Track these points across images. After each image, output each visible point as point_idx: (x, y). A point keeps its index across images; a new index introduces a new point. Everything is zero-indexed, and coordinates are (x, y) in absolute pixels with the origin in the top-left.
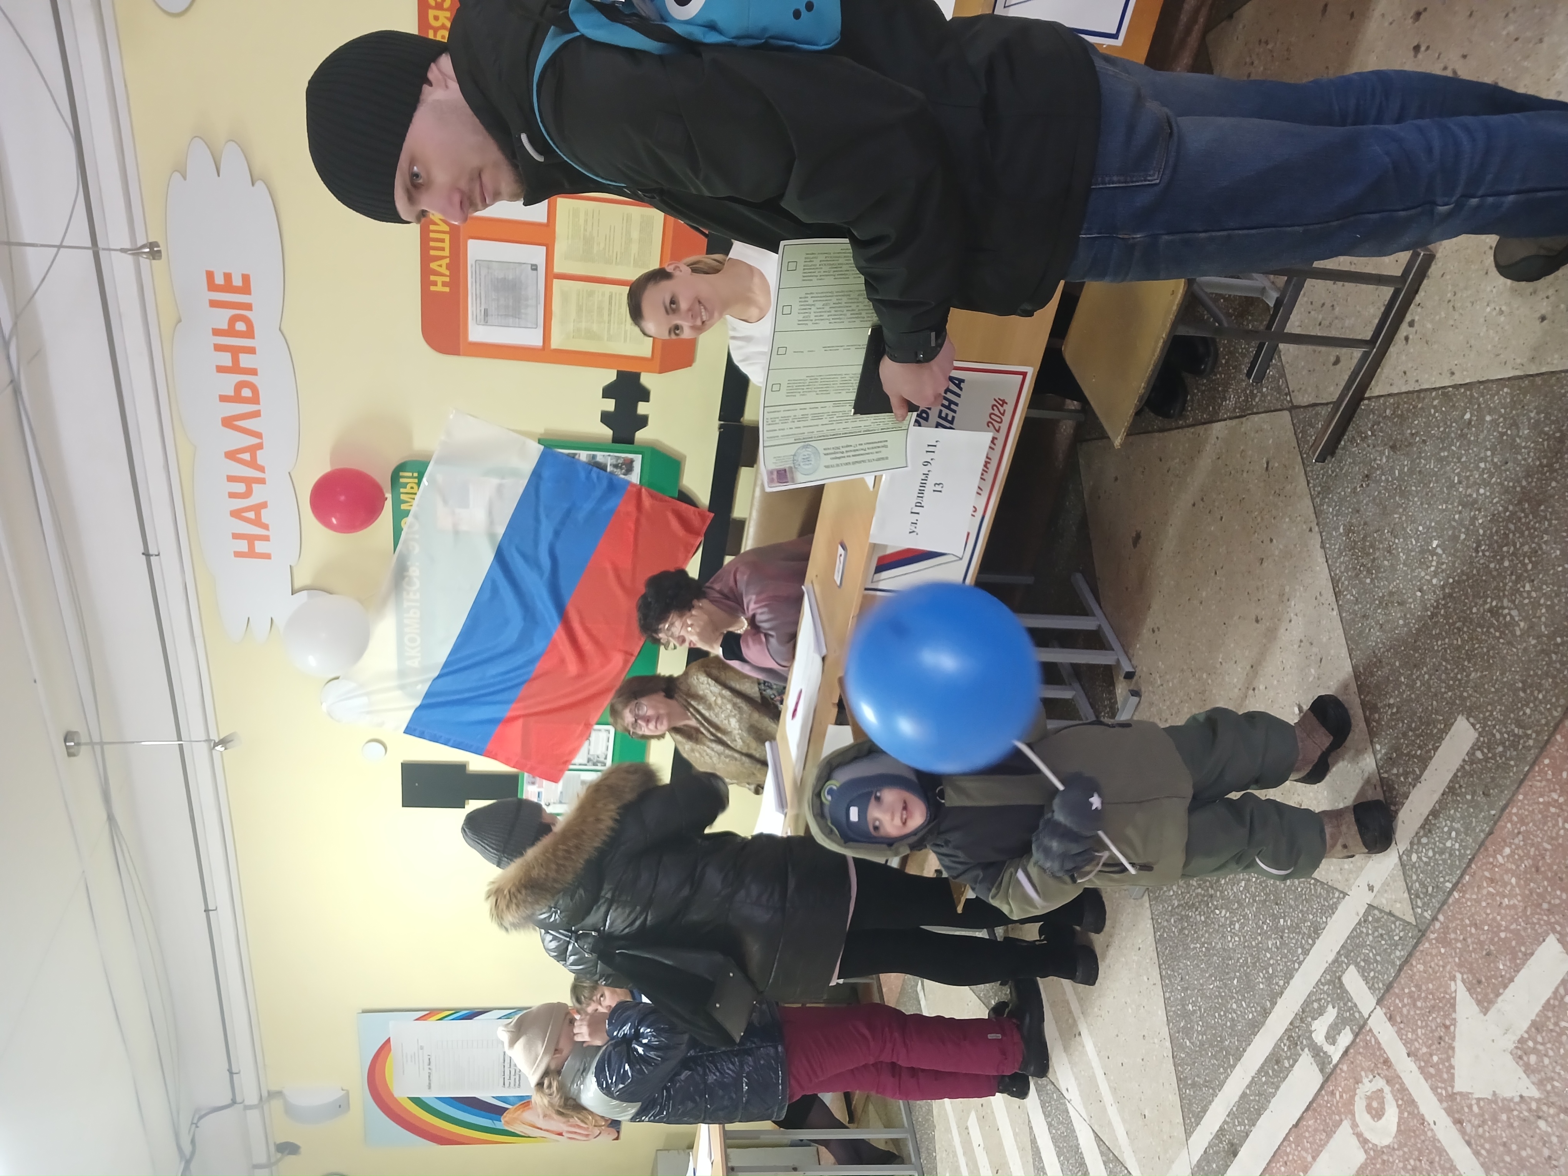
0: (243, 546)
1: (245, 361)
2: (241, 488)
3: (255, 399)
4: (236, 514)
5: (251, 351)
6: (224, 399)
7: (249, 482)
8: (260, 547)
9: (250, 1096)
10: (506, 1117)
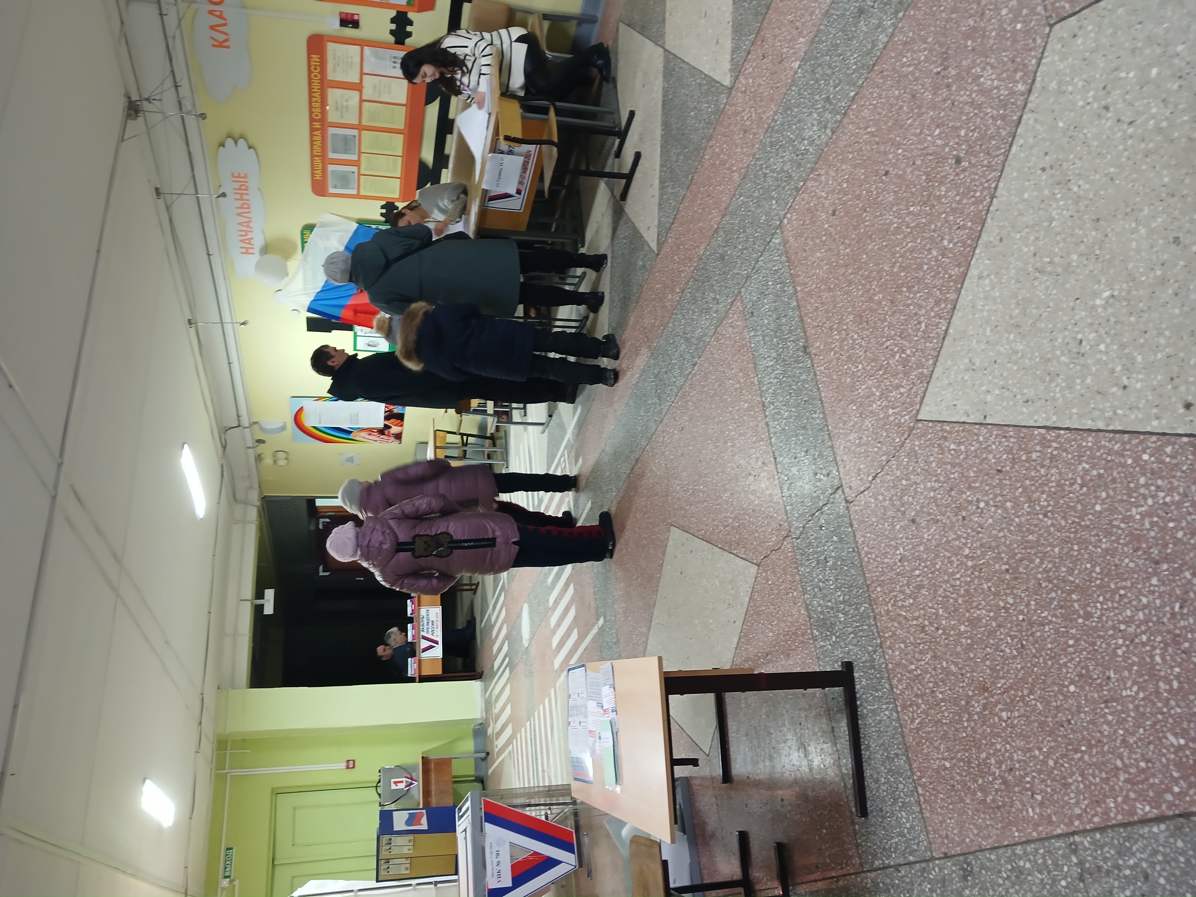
0: (244, 250)
1: (245, 197)
2: (243, 233)
3: (249, 208)
4: (242, 241)
5: (247, 194)
6: (237, 208)
7: (246, 231)
8: (250, 251)
9: (245, 422)
10: (352, 434)
